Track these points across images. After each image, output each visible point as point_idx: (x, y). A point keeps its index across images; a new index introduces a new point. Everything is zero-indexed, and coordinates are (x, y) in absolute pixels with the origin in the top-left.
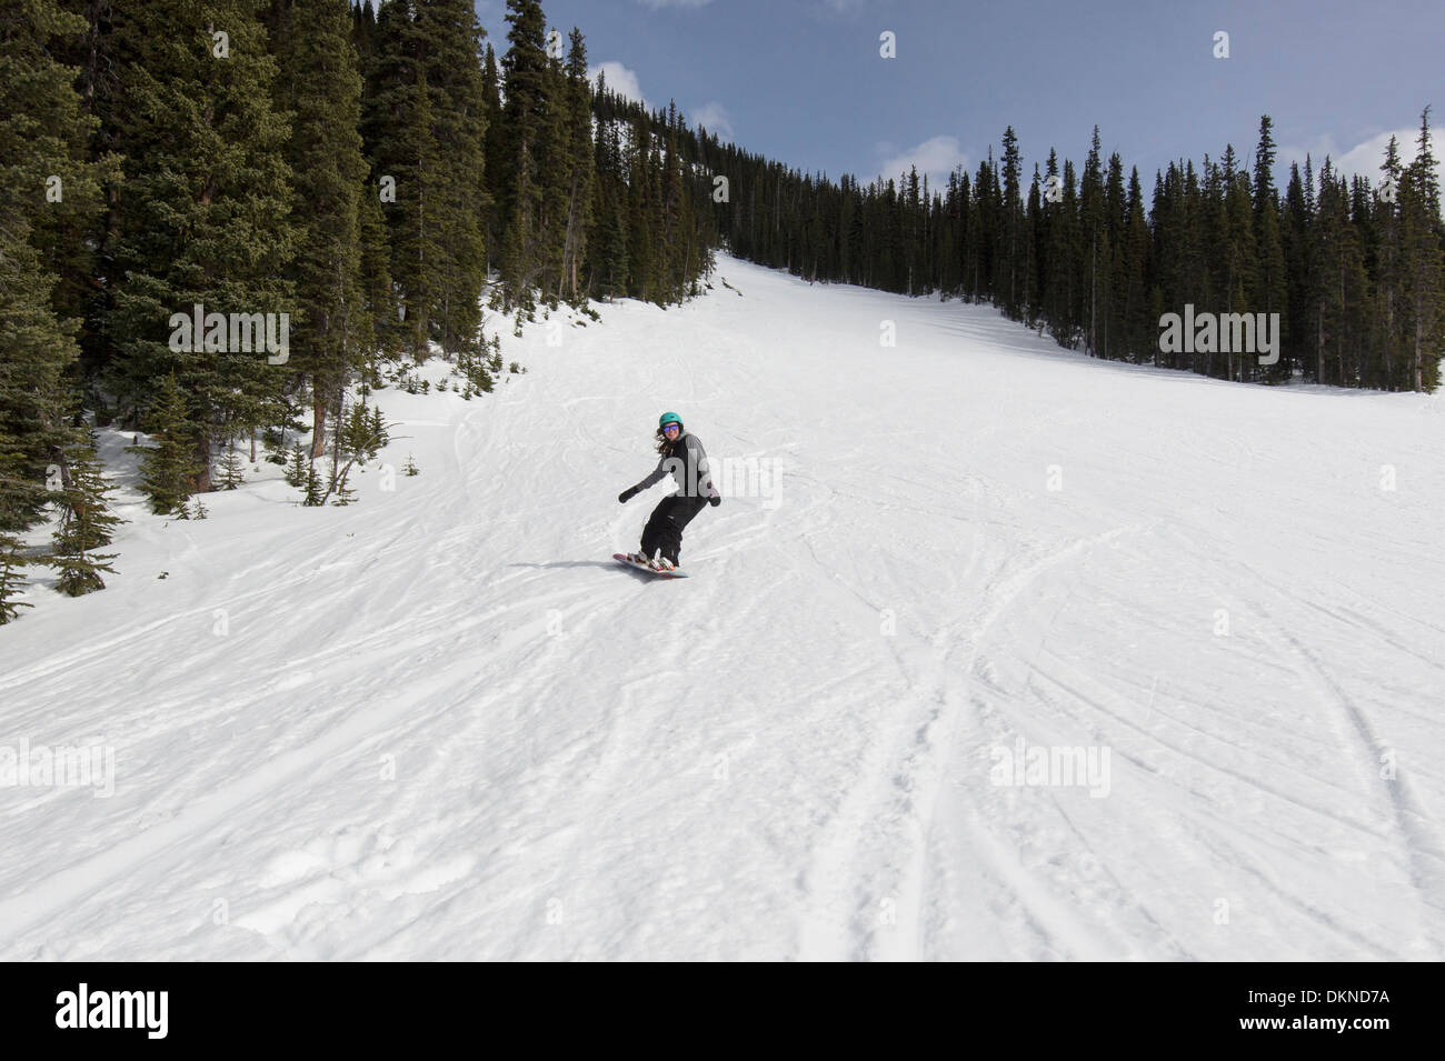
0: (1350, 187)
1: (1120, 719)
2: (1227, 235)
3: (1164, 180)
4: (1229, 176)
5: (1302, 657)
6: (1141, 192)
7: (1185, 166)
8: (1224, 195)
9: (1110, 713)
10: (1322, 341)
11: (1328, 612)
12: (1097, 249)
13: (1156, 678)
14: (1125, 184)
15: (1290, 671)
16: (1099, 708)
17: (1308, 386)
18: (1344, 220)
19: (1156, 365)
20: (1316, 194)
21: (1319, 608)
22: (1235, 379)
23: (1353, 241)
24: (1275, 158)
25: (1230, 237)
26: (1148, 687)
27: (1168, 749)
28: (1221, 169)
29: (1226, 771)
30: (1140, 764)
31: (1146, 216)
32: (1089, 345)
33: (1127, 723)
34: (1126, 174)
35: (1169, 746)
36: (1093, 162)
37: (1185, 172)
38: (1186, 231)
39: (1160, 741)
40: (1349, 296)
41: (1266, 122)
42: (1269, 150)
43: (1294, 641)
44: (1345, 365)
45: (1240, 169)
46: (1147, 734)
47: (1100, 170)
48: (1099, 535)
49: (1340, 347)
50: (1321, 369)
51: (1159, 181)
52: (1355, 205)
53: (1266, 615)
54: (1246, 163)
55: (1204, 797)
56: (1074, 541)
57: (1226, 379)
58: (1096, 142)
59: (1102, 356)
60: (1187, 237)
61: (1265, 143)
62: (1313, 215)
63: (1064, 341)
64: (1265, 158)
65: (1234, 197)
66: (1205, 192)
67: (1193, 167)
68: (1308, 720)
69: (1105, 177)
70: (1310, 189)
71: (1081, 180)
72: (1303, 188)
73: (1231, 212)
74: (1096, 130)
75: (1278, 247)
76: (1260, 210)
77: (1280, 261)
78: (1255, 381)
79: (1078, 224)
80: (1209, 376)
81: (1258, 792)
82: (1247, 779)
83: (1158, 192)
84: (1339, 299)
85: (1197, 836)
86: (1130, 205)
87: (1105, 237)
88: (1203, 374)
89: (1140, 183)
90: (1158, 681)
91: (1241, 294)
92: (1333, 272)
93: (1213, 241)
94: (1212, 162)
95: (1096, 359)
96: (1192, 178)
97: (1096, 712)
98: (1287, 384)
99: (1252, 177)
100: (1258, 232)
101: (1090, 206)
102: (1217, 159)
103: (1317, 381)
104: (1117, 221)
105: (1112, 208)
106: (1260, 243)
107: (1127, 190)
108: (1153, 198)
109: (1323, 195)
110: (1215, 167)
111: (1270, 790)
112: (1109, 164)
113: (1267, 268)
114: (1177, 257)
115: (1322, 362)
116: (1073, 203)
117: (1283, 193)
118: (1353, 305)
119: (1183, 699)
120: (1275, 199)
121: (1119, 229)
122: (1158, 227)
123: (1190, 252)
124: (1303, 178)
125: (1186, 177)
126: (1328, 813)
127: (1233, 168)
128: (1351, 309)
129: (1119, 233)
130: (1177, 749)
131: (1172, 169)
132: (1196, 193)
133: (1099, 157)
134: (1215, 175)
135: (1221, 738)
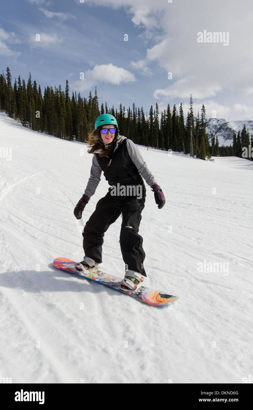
0: (83, 100)
1: (31, 225)
2: (60, 105)
3: (46, 89)
4: (60, 92)
5: (72, 205)
6: (41, 91)
7: (51, 87)
8: (59, 96)
9: (28, 224)
10: (79, 132)
11: (78, 193)
12: (31, 103)
13: (41, 213)
14: (38, 88)
15: (69, 208)
16: (26, 223)
17: (76, 142)
18: (82, 107)
19: (46, 133)
20: (77, 100)
21: (76, 193)
22: (63, 139)
23: (84, 111)
24: (69, 90)
25: (60, 106)
26: (39, 216)
27: (42, 232)
28: (58, 90)
29: (54, 236)
30: (34, 237)
31: (43, 97)
32: (30, 127)
33: (32, 226)
34: (38, 86)
35: (41, 231)
36: (30, 82)
37: (51, 89)
38: (52, 103)
39: (40, 230)
40: (84, 123)
41: (67, 81)
42: (68, 88)
43: (71, 201)
44: (83, 138)
45: (62, 91)
46: (37, 228)
47: (31, 84)
48: (31, 175)
49: (82, 134)
50: (79, 138)
51: (45, 89)
52: (84, 104)
53: (66, 195)
54: (63, 90)
55: (47, 244)
56: (25, 177)
57: (61, 138)
58: (30, 76)
59: (33, 130)
60: (52, 104)
61: (67, 86)
62: (77, 104)
63: (24, 125)
64: (67, 90)
65: (61, 97)
66: (55, 95)
67: (53, 88)
68: (71, 221)
69: (33, 86)
70: (76, 98)
71: (27, 85)
72: (75, 98)
73: (61, 100)
74: (30, 73)
75: (70, 110)
76: (67, 101)
77: (71, 113)
78: (67, 139)
79: (27, 96)
80: (57, 137)
81: (60, 240)
82: (57, 237)
83: (45, 92)
84: (82, 124)
85: (45, 255)
86: (39, 94)
87: (33, 100)
88: (56, 137)
89: (41, 89)
90: (41, 214)
91: (63, 119)
92: (81, 118)
93: (57, 106)
94: (56, 88)
95: (32, 131)
96: (52, 91)
97: (25, 224)
98: (73, 141)
99: (65, 93)
100: (66, 106)
101: (29, 92)
102: (58, 87)
103: (78, 141)
104: (36, 97)
105: (35, 94)
106: (67, 109)
107: (38, 90)
108: (44, 93)
109: (79, 101)
110: (57, 89)
111: (62, 239)
112: (33, 83)
113: (68, 114)
114: (49, 108)
115: (79, 137)
116: (25, 90)
117: (71, 98)
118: (84, 125)
119: (46, 218)
120: (69, 99)
121: (37, 99)
122: (45, 100)
123: (52, 108)
124: (75, 96)
125: (51, 90)
126: (73, 243)
127: (61, 90)
128: (84, 126)
129: (37, 100)
130: (43, 232)
131: (48, 87)
132: (53, 94)
133: (31, 80)
134: (57, 91)
135: (53, 228)
